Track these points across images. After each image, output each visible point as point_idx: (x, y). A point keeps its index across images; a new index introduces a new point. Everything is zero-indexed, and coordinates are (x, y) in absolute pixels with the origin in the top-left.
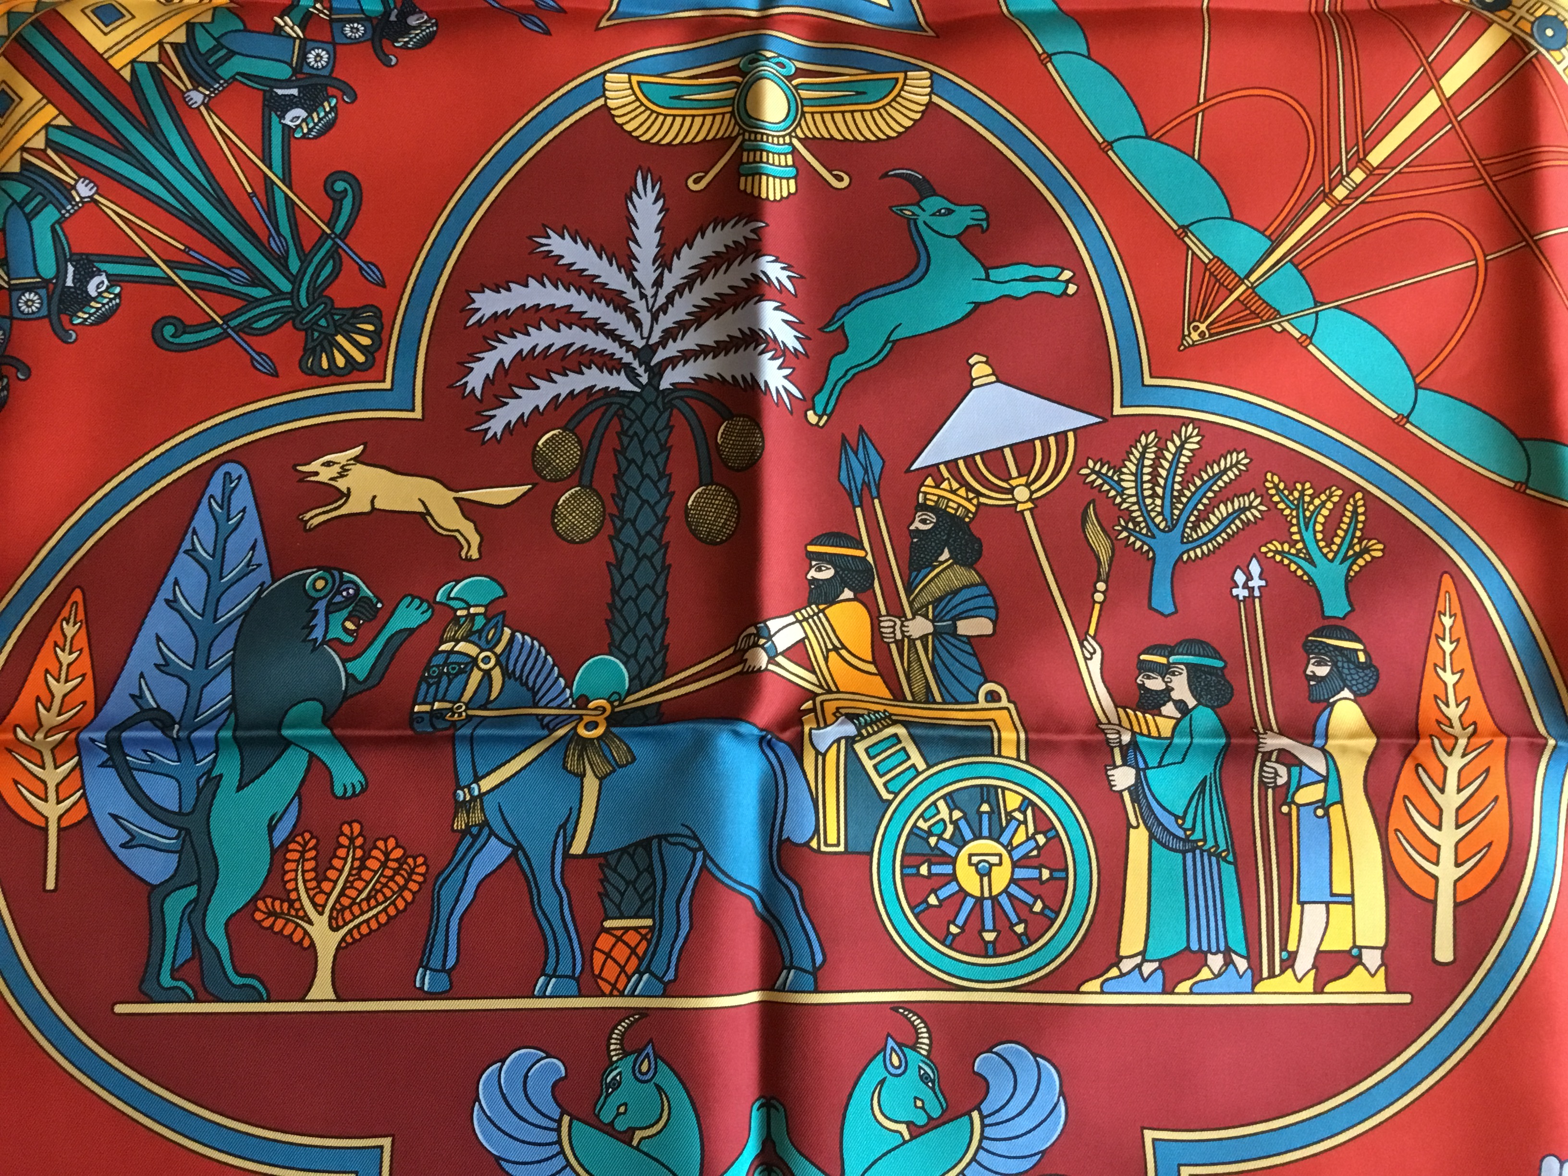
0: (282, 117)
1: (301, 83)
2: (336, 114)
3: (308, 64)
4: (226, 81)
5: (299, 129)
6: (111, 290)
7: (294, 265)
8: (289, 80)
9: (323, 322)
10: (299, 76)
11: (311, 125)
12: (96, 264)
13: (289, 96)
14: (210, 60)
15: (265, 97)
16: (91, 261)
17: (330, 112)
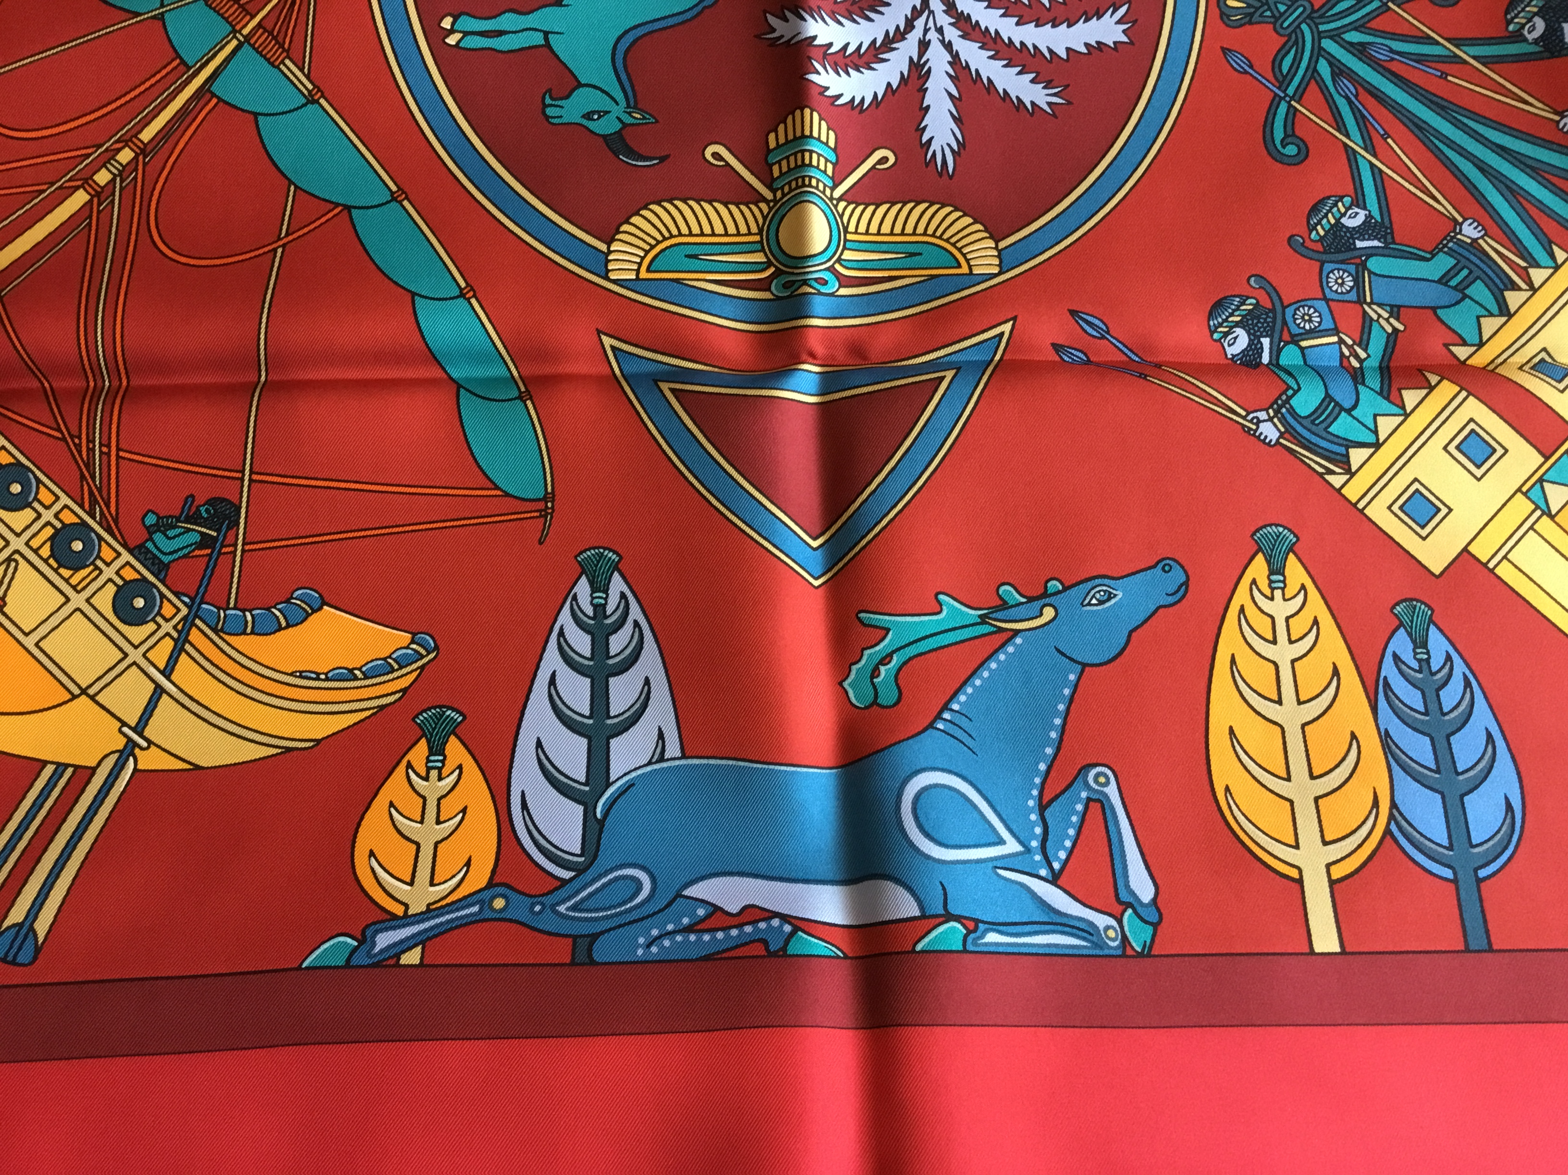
0: (1369, 217)
1: (1356, 253)
2: (1308, 222)
3: (1350, 274)
4: (1441, 250)
5: (1347, 205)
6: (1518, 27)
7: (1324, 68)
8: (1369, 256)
9: (1282, 8)
10: (1358, 261)
11: (1335, 210)
12: (1541, 49)
13: (1364, 240)
14: (1465, 272)
15: (1393, 238)
16: (1547, 48)
17: (1316, 225)
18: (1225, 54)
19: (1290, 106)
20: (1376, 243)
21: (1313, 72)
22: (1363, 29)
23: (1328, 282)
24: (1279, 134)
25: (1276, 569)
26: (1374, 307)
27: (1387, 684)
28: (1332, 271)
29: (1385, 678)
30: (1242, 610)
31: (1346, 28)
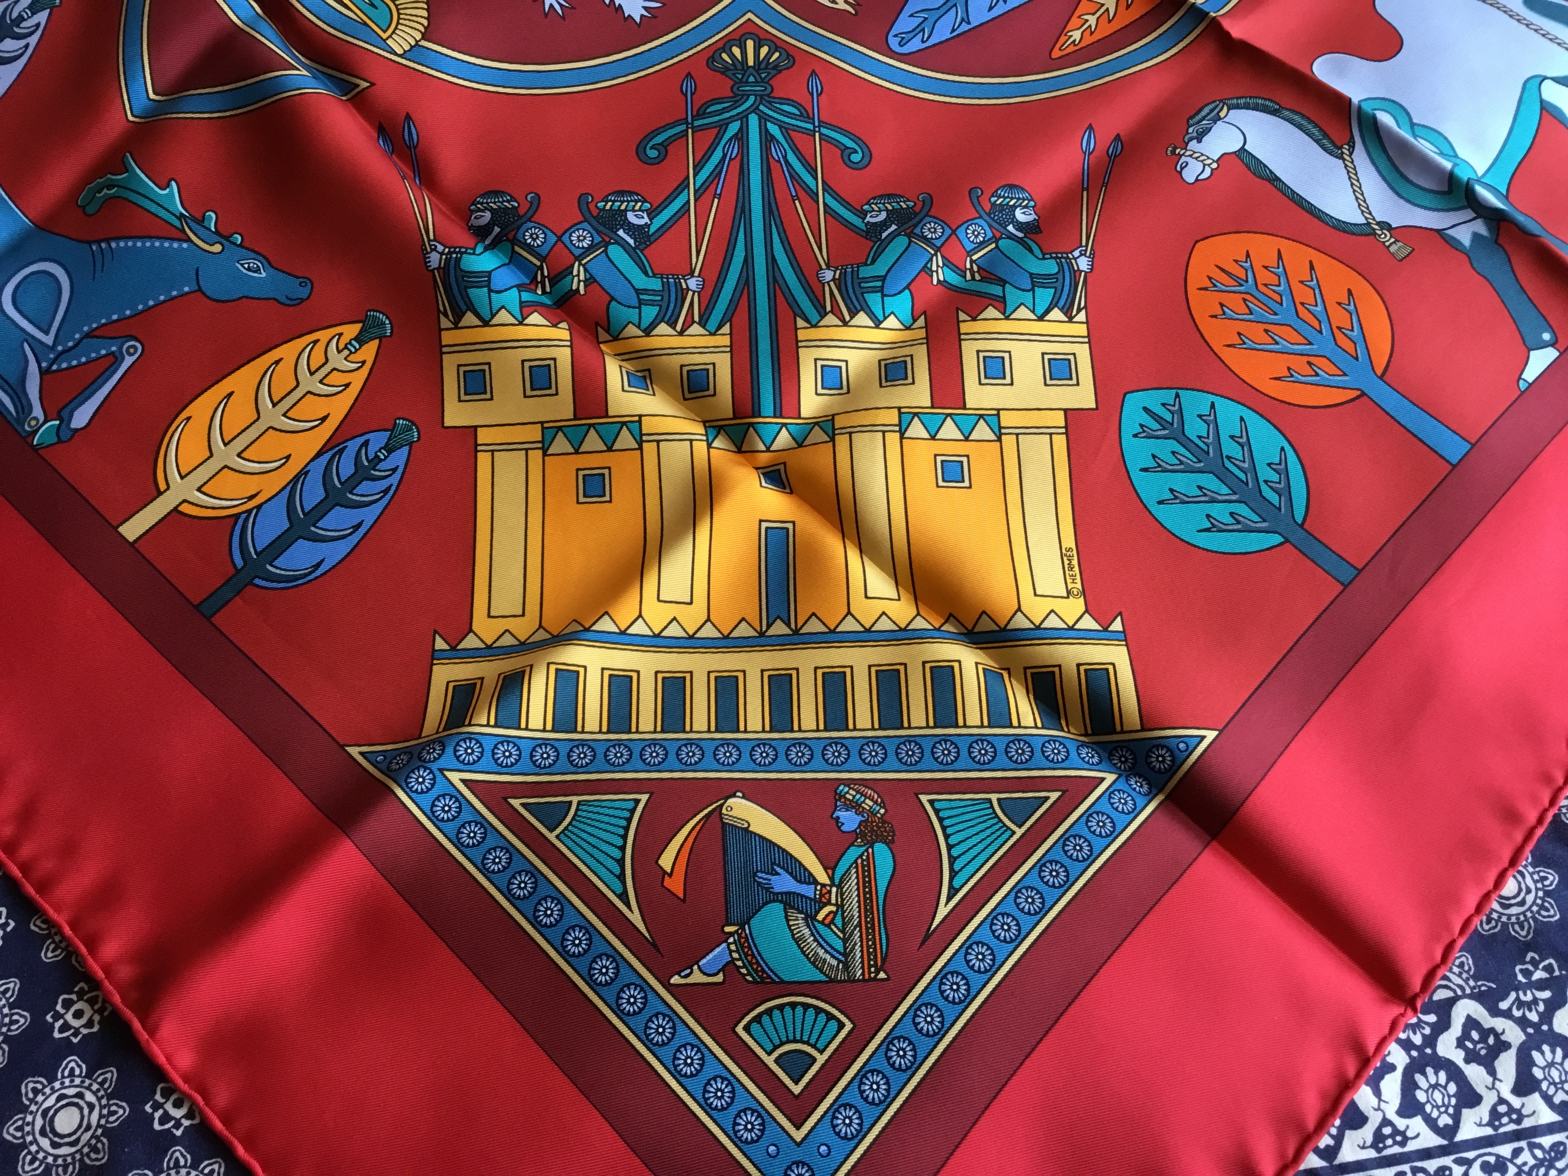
2: (608, 196)
4: (662, 278)
5: (643, 208)
7: (734, 128)
8: (616, 243)
9: (751, 79)
10: (607, 239)
12: (865, 229)
13: (628, 234)
14: (659, 298)
15: (645, 248)
16: (867, 232)
17: (611, 201)
18: (687, 76)
19: (687, 131)
20: (631, 242)
21: (723, 126)
22: (784, 130)
23: (574, 232)
24: (659, 139)
25: (361, 339)
26: (582, 268)
27: (341, 452)
28: (584, 230)
29: (346, 447)
30: (316, 342)
31: (775, 121)
